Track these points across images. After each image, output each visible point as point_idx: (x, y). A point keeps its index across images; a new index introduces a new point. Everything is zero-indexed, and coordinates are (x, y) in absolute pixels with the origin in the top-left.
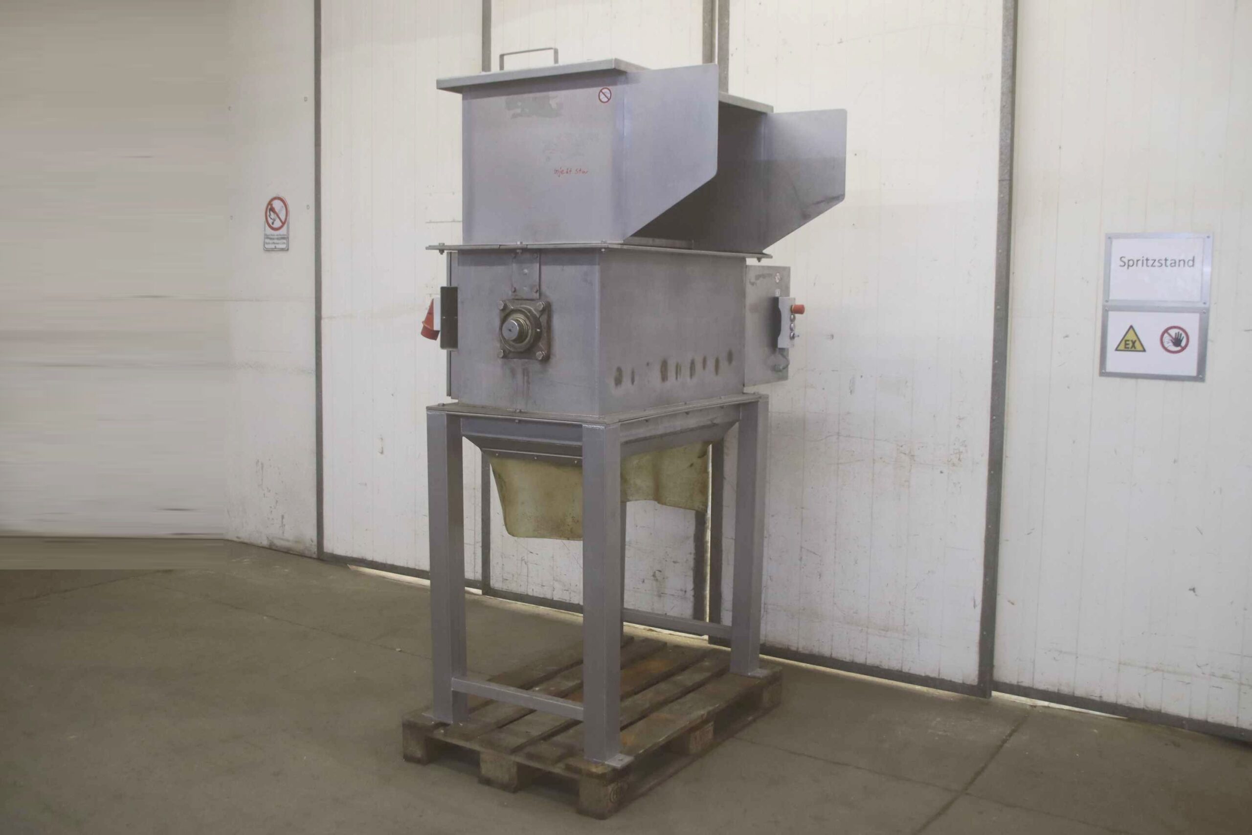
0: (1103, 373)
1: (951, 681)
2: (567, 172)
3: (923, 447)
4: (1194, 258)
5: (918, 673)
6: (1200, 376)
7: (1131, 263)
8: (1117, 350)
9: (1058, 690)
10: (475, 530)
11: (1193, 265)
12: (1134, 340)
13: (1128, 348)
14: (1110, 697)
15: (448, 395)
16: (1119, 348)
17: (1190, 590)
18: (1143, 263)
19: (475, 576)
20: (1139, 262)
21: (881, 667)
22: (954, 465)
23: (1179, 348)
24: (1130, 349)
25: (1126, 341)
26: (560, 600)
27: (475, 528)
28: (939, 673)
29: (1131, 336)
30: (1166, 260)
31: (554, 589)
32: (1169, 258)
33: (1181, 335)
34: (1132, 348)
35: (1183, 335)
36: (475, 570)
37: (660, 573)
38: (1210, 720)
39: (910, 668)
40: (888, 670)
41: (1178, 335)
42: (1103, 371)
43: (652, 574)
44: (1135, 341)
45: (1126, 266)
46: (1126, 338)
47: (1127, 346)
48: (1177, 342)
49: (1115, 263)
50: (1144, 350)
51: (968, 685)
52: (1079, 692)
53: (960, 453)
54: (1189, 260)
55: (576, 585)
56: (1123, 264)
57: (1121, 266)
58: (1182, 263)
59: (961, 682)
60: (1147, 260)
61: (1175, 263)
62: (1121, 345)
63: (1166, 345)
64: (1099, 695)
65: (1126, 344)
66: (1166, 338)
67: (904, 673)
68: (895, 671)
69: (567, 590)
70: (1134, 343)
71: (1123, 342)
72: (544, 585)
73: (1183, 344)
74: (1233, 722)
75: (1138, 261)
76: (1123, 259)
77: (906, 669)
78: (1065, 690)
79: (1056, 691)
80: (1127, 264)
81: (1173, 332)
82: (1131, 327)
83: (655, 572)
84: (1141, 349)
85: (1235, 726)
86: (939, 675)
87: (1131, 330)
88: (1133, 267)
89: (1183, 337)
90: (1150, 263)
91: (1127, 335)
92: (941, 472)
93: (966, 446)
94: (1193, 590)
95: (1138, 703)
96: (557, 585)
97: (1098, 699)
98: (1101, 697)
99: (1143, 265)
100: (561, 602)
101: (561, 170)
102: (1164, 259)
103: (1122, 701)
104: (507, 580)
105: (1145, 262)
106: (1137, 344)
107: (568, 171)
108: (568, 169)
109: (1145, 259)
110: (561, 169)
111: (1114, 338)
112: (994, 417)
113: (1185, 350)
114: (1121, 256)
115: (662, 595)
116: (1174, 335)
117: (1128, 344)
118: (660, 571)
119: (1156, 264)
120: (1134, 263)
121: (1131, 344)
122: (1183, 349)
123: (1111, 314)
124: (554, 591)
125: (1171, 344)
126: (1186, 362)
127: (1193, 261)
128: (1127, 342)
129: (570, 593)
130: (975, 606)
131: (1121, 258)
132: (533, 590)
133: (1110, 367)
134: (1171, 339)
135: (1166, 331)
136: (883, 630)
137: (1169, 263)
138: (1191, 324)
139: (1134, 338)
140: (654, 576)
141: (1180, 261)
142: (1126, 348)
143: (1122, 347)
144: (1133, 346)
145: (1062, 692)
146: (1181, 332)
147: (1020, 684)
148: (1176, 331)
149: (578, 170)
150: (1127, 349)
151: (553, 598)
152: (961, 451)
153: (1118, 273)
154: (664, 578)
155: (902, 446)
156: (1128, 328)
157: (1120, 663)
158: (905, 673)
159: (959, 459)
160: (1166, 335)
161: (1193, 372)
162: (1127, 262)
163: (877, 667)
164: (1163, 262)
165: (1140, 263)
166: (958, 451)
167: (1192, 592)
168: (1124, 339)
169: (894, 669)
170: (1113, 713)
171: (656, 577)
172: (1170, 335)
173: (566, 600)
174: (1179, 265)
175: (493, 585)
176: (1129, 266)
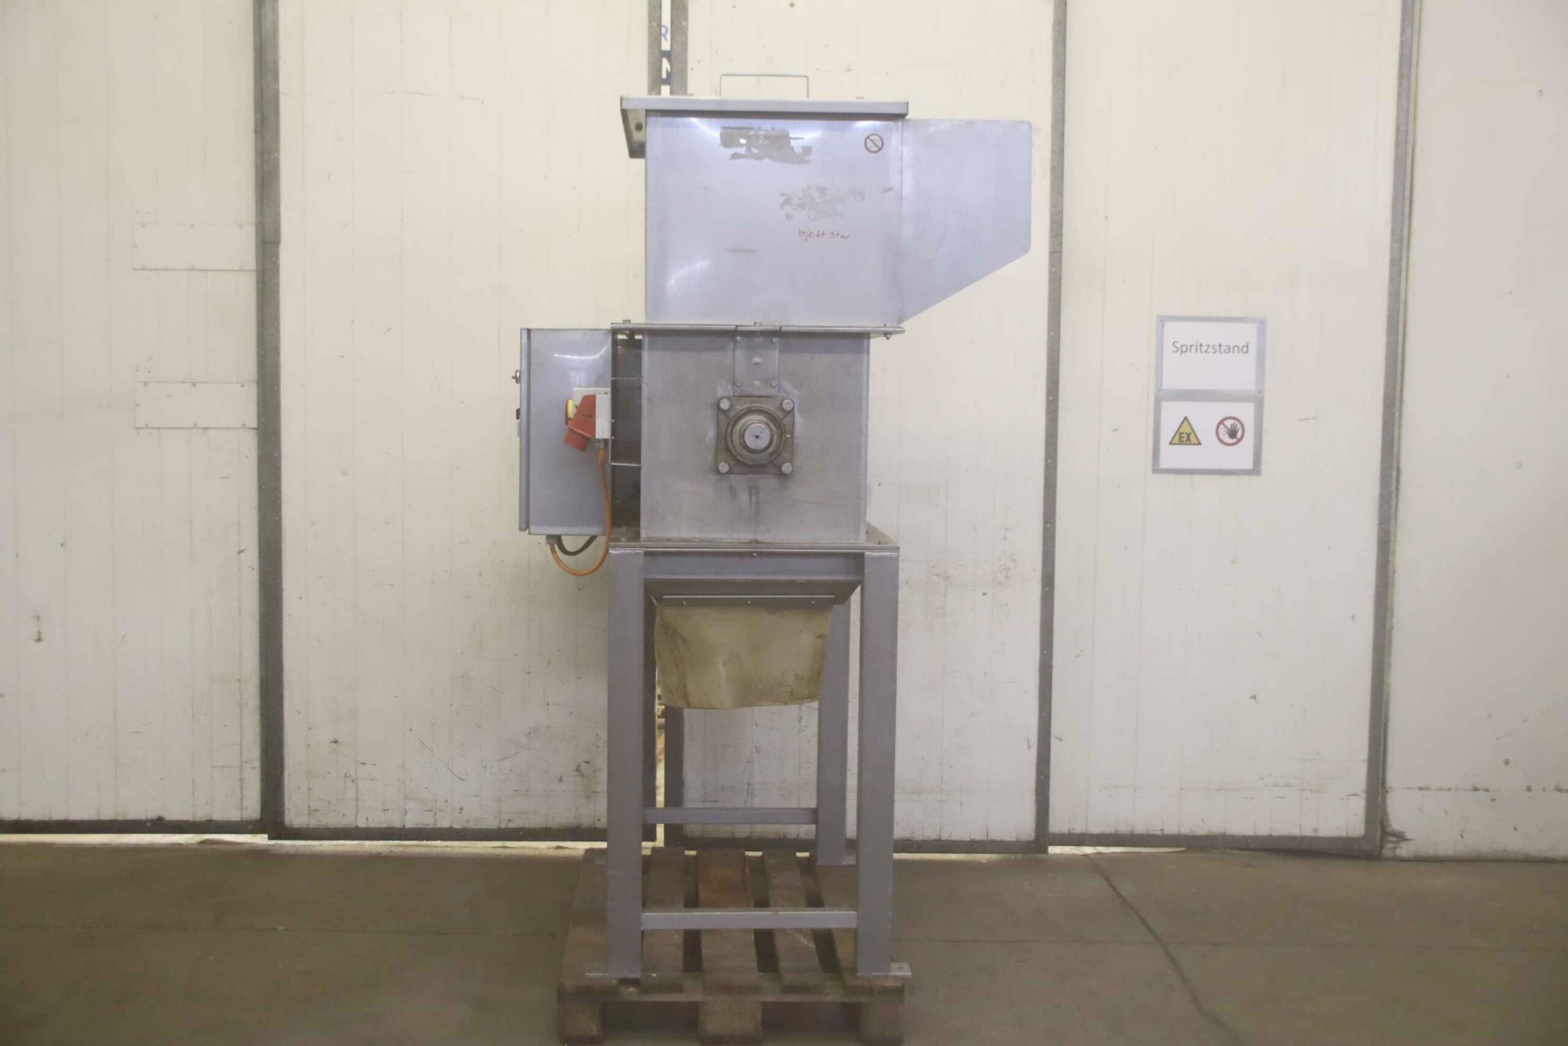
0: (1157, 470)
1: (1002, 841)
2: (818, 236)
3: (960, 566)
4: (1248, 344)
5: (959, 838)
6: (1256, 470)
7: (1184, 349)
8: (1171, 443)
9: (1116, 831)
10: (241, 745)
11: (1247, 352)
12: (1188, 433)
13: (1183, 441)
14: (1172, 829)
15: (521, 529)
16: (1173, 442)
17: (1251, 698)
18: (1196, 348)
19: (242, 815)
20: (1192, 348)
21: (913, 839)
22: (1000, 584)
23: (1235, 440)
24: (1184, 443)
25: (1181, 433)
26: (419, 826)
27: (241, 741)
28: (987, 833)
29: (1186, 429)
30: (1220, 346)
31: (406, 812)
32: (1224, 344)
33: (1237, 425)
34: (1186, 441)
35: (1239, 426)
36: (242, 805)
37: (587, 765)
38: (1274, 834)
39: (951, 834)
40: (923, 841)
41: (1233, 425)
42: (1157, 467)
43: (575, 768)
44: (1190, 434)
45: (1179, 352)
46: (1181, 431)
47: (1182, 439)
48: (1233, 433)
49: (1168, 348)
50: (1199, 444)
51: (1023, 842)
52: (1139, 829)
53: (1007, 569)
54: (1244, 346)
55: (447, 801)
56: (1176, 349)
57: (1174, 352)
58: (1236, 349)
59: (1014, 839)
60: (1201, 345)
61: (1229, 349)
62: (1175, 439)
63: (1222, 437)
64: (1160, 829)
65: (1181, 437)
66: (1222, 430)
67: (943, 841)
68: (931, 841)
69: (431, 811)
70: (1188, 435)
71: (1178, 435)
72: (387, 807)
73: (1239, 435)
74: (1295, 831)
75: (1191, 346)
76: (1176, 344)
77: (945, 836)
78: (1123, 829)
79: (1113, 832)
80: (1180, 350)
81: (1229, 423)
82: (1186, 418)
83: (579, 766)
84: (1196, 442)
85: (1298, 835)
86: (988, 836)
87: (1186, 421)
88: (1187, 353)
89: (1239, 429)
90: (1204, 348)
91: (1182, 428)
92: (984, 594)
93: (1014, 561)
94: (1254, 697)
95: (1201, 829)
96: (410, 805)
97: (1159, 833)
98: (1162, 830)
99: (1196, 351)
100: (419, 829)
101: (809, 232)
102: (1218, 344)
103: (1185, 830)
104: (318, 810)
105: (1199, 347)
106: (1192, 437)
107: (820, 233)
108: (819, 231)
109: (1199, 344)
110: (808, 230)
111: (1168, 430)
112: (1048, 526)
113: (1241, 443)
114: (1173, 341)
115: (592, 794)
116: (1229, 427)
117: (1183, 437)
118: (588, 762)
119: (1210, 349)
120: (1187, 349)
121: (1185, 437)
122: (1239, 440)
123: (1164, 404)
124: (406, 815)
125: (1227, 436)
126: (1241, 455)
127: (1247, 347)
128: (1182, 435)
129: (436, 814)
130: (1029, 748)
131: (1174, 343)
132: (367, 818)
133: (1164, 464)
134: (1226, 430)
135: (1221, 422)
136: (914, 793)
137: (1223, 349)
138: (1245, 412)
139: (1189, 430)
140: (578, 770)
141: (1234, 347)
142: (1180, 441)
143: (1176, 440)
144: (1188, 439)
145: (1120, 833)
146: (1236, 423)
147: (1071, 832)
148: (1232, 421)
149: (834, 234)
150: (1181, 443)
151: (404, 827)
152: (1008, 567)
153: (1171, 359)
154: (594, 771)
155: (934, 567)
156: (1182, 419)
157: (1181, 789)
158: (946, 841)
159: (1007, 577)
160: (1221, 426)
161: (1249, 465)
162: (1179, 347)
163: (908, 840)
164: (1218, 348)
165: (1194, 348)
166: (1004, 567)
167: (1253, 700)
168: (1179, 432)
169: (930, 840)
170: (1176, 846)
171: (581, 771)
172: (1226, 427)
173: (428, 825)
174: (1233, 352)
175: (291, 822)
176: (1182, 352)
